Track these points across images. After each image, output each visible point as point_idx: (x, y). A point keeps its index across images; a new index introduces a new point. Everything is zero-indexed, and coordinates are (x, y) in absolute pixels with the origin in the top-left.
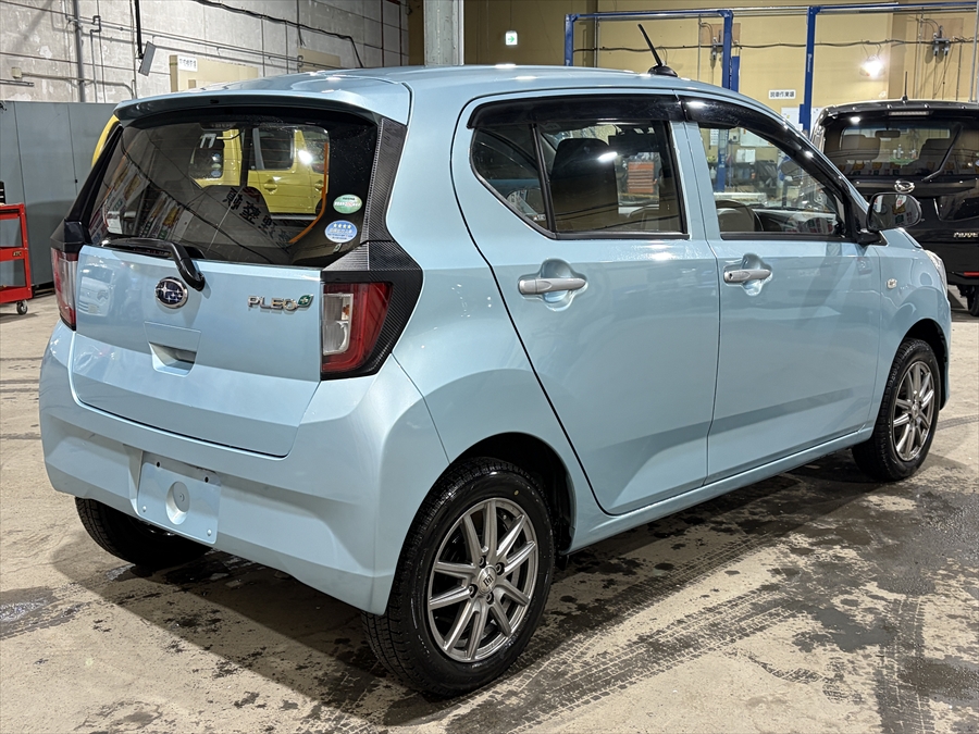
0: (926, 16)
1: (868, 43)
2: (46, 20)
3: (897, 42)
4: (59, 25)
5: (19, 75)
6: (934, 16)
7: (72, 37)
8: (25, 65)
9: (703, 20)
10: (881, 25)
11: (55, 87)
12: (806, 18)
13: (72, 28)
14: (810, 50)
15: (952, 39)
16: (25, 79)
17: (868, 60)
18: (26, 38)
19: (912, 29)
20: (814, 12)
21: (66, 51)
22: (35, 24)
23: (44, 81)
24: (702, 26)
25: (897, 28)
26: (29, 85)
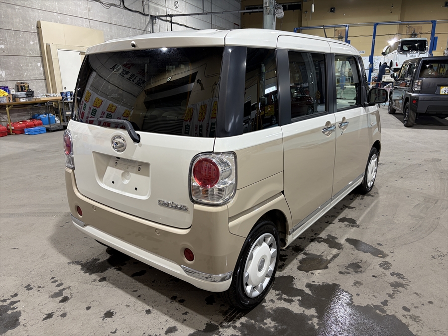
0: (410, 25)
1: (390, 34)
3: (400, 34)
6: (412, 26)
9: (336, 29)
10: (395, 28)
12: (373, 27)
14: (374, 38)
15: (418, 33)
17: (390, 40)
19: (405, 30)
20: (376, 25)
24: (335, 30)
25: (400, 30)
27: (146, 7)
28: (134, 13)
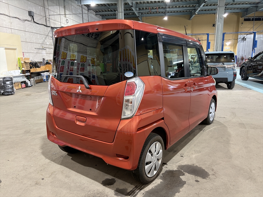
2: (47, 37)
4: (50, 38)
5: (43, 48)
7: (52, 40)
8: (44, 46)
11: (50, 50)
13: (52, 39)
15: (201, 40)
16: (45, 48)
18: (44, 41)
21: (51, 43)
22: (46, 38)
23: (48, 49)
26: (45, 49)
27: (48, 22)
28: (41, 25)
